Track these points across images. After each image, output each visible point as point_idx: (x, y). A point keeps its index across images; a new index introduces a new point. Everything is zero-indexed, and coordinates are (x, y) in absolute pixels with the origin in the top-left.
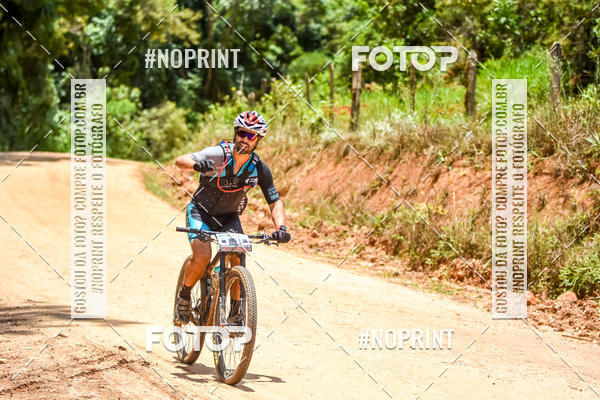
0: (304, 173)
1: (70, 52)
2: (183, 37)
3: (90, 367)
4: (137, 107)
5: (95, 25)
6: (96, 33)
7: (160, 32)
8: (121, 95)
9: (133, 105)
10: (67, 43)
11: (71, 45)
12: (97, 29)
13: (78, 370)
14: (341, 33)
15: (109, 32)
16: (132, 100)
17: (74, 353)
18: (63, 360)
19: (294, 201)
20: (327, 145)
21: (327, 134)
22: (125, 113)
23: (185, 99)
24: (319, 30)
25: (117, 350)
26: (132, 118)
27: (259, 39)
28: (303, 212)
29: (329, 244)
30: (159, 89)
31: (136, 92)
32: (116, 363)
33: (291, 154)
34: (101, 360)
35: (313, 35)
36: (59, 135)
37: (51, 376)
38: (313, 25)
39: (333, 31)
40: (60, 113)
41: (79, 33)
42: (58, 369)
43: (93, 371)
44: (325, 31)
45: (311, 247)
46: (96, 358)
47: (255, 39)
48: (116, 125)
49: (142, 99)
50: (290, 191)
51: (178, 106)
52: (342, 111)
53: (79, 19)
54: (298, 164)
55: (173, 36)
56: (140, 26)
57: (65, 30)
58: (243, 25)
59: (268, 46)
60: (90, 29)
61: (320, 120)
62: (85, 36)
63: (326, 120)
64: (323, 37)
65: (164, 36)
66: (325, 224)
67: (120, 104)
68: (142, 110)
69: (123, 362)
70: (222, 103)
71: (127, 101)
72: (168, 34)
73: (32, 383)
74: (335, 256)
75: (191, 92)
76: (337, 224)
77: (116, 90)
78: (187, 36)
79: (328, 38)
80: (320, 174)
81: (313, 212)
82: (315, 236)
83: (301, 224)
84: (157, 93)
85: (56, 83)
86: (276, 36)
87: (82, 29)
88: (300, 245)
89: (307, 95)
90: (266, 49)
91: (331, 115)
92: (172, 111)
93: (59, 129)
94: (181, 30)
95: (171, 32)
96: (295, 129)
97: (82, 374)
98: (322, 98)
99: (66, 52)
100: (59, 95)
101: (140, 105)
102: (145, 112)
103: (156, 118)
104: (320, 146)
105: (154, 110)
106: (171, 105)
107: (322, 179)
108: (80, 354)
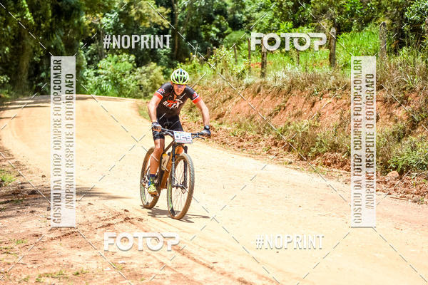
0: (234, 103)
1: (93, 34)
2: (160, 24)
3: (108, 222)
4: (134, 66)
5: (107, 18)
6: (108, 22)
7: (146, 21)
8: (124, 59)
9: (131, 65)
10: (91, 29)
11: (93, 30)
12: (109, 20)
13: (100, 224)
14: (255, 19)
15: (115, 22)
16: (130, 62)
17: (98, 214)
18: (91, 218)
19: (228, 120)
20: (247, 86)
21: (247, 80)
22: (126, 70)
23: (162, 60)
24: (241, 17)
25: (123, 212)
26: (131, 72)
27: (206, 24)
28: (234, 126)
29: (249, 146)
30: (146, 55)
31: (132, 57)
32: (123, 220)
33: (226, 92)
34: (114, 218)
35: (239, 21)
36: (87, 84)
37: (84, 228)
38: (238, 15)
39: (249, 18)
40: (88, 71)
41: (98, 23)
42: (88, 224)
43: (109, 225)
44: (245, 18)
45: (239, 147)
46: (111, 217)
47: (204, 24)
48: (121, 78)
49: (137, 61)
50: (226, 114)
51: (158, 65)
52: (256, 66)
53: (98, 15)
54: (230, 98)
55: (154, 23)
56: (133, 17)
57: (90, 22)
58: (196, 15)
59: (211, 27)
60: (104, 20)
61: (243, 71)
62: (101, 25)
63: (247, 72)
64: (244, 22)
65: (148, 23)
66: (247, 133)
67: (123, 64)
68: (136, 68)
69: (127, 219)
70: (184, 62)
71: (127, 63)
72: (151, 22)
73: (73, 232)
74: (253, 153)
75: (166, 56)
76: (254, 133)
77: (120, 56)
78: (162, 23)
79: (247, 22)
80: (243, 104)
81: (240, 127)
82: (241, 141)
83: (233, 134)
84: (145, 57)
85: (85, 52)
86: (215, 22)
87: (99, 20)
88: (232, 147)
89: (235, 57)
90: (210, 30)
91: (249, 68)
92: (155, 68)
93: (87, 80)
94: (159, 19)
95: (153, 21)
96: (228, 77)
97: (103, 227)
98: (244, 58)
99: (90, 35)
100: (87, 59)
101: (135, 65)
102: (138, 69)
103: (145, 72)
104: (243, 87)
105: (144, 68)
106: (154, 65)
107: (245, 106)
108: (102, 215)
